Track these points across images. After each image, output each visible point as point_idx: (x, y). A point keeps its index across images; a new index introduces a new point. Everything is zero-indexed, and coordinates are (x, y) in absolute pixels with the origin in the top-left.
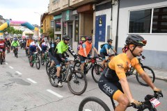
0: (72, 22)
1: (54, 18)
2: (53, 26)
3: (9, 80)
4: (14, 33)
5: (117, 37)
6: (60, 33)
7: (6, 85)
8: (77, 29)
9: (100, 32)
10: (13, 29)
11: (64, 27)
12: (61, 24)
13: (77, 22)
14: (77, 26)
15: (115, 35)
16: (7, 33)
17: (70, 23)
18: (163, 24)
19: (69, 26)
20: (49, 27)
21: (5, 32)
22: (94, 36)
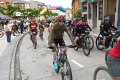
0: (96, 3)
1: (82, 1)
2: (81, 8)
3: (45, 51)
4: (52, 15)
6: (86, 13)
7: (42, 55)
10: (51, 13)
11: (90, 8)
12: (87, 6)
13: (101, 2)
14: (101, 6)
16: (47, 16)
17: (94, 4)
19: (94, 7)
20: (77, 9)
21: (46, 15)
22: (116, 14)
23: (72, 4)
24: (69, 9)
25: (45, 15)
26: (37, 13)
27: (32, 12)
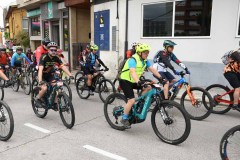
0: (58, 22)
1: (28, 15)
2: (27, 28)
5: (126, 43)
6: (39, 38)
8: (66, 32)
9: (102, 36)
11: (45, 30)
12: (41, 24)
13: (66, 21)
14: (66, 27)
15: (123, 40)
17: (54, 22)
18: (191, 23)
19: (52, 27)
20: (20, 29)
22: (92, 43)
23: (7, 19)
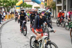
24: (42, 1)
25: (20, 6)
26: (13, 4)
27: (8, 3)
